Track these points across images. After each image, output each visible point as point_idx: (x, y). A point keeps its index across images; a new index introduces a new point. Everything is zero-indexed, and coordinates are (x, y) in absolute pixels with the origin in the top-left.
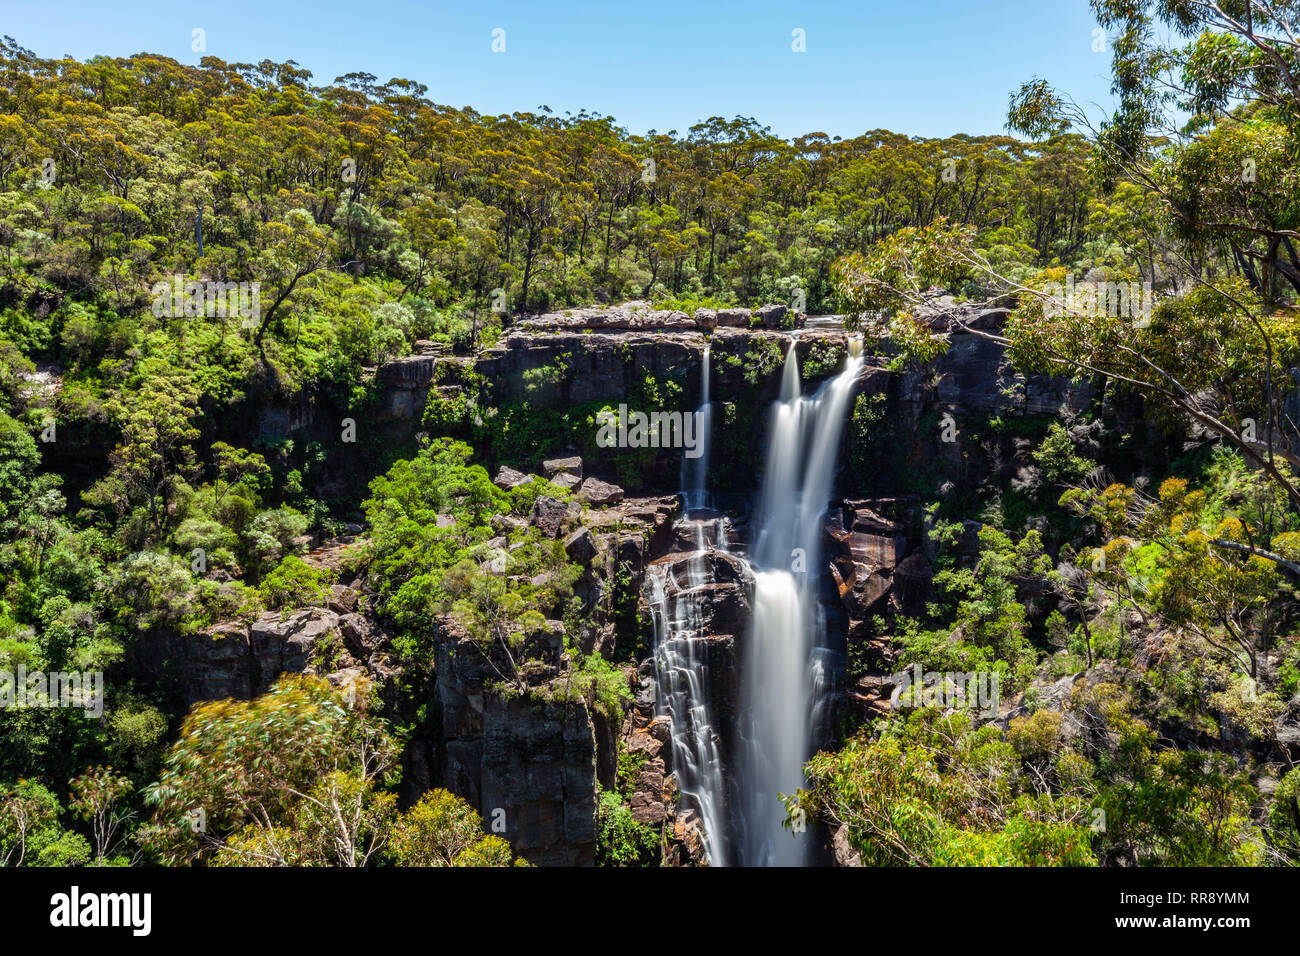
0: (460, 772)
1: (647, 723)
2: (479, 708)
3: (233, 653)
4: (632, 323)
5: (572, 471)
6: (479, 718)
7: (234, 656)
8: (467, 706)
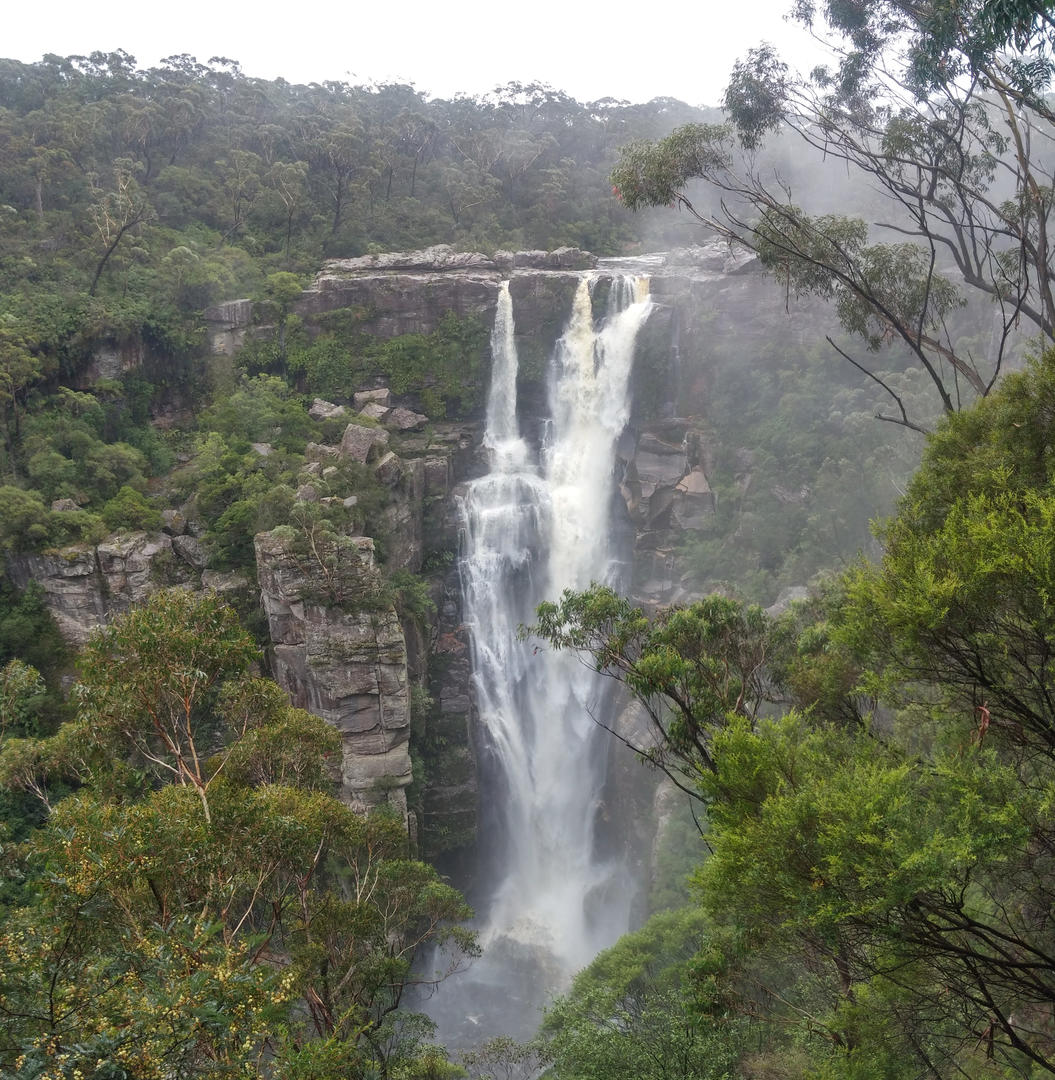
0: (287, 671)
1: (453, 629)
2: (301, 616)
3: (84, 570)
4: (436, 264)
5: (380, 402)
6: (301, 624)
7: (85, 573)
8: (290, 616)
